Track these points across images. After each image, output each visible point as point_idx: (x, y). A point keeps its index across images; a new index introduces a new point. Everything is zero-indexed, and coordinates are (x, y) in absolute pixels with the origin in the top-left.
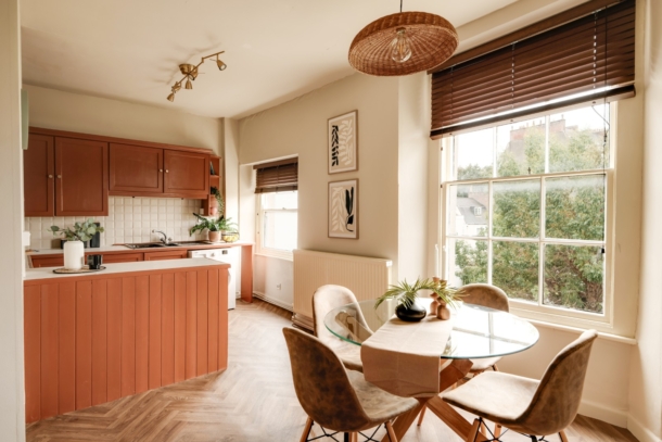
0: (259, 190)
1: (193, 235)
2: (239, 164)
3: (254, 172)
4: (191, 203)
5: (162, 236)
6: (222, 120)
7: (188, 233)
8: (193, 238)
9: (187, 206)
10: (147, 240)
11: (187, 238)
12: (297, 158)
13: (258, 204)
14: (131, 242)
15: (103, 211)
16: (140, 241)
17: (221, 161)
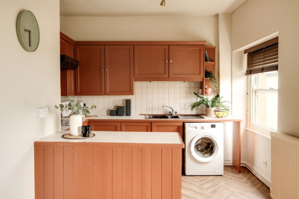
0: (249, 72)
1: (194, 109)
2: (232, 50)
3: (246, 56)
4: (193, 85)
5: (171, 110)
6: (217, 16)
7: (190, 108)
8: (194, 112)
9: (190, 87)
10: (161, 113)
11: (189, 112)
12: (277, 38)
13: (249, 84)
14: (151, 114)
15: (131, 91)
16: (156, 113)
17: (216, 49)
